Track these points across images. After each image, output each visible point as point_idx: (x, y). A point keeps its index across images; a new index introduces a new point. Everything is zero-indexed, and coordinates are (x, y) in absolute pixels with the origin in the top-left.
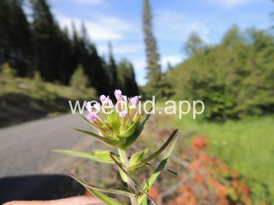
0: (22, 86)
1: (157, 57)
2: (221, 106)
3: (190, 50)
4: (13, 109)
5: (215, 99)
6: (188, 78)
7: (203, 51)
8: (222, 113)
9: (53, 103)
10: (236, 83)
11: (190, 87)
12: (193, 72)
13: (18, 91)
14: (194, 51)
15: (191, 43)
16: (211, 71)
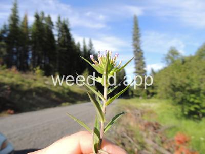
0: (47, 82)
1: (144, 64)
2: (197, 106)
3: (170, 61)
4: (40, 98)
5: (192, 100)
7: (181, 62)
8: (199, 112)
9: (66, 96)
12: (172, 78)
13: (44, 86)
14: (173, 61)
15: (171, 56)
16: (188, 78)
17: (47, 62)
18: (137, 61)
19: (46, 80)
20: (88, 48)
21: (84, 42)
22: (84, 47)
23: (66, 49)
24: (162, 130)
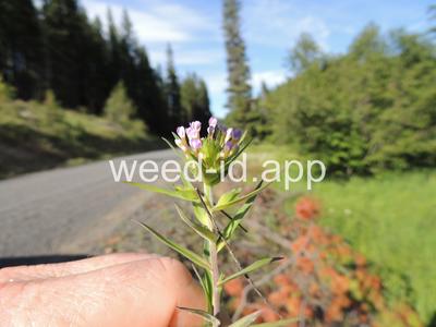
0: (25, 114)
1: (246, 72)
2: (344, 155)
3: (298, 63)
4: (11, 151)
5: (335, 142)
6: (294, 109)
7: (320, 66)
8: (345, 165)
9: (77, 144)
10: (370, 118)
11: (296, 122)
12: (302, 99)
13: (19, 122)
14: (305, 64)
15: (301, 52)
16: (330, 98)
17: (22, 66)
18: (233, 65)
19: (22, 109)
20: (121, 32)
21: (110, 18)
22: (112, 29)
23: (65, 32)
24: (278, 201)
